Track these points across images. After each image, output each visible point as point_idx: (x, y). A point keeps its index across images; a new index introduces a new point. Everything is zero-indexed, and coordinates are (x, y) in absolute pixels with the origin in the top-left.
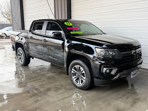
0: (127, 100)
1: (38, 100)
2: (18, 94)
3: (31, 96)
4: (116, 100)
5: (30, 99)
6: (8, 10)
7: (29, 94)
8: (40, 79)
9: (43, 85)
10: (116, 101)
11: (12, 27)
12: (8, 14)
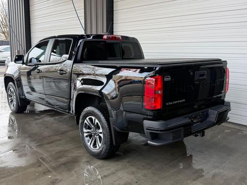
0: (213, 182)
1: (56, 180)
2: (20, 168)
3: (45, 173)
4: (194, 180)
5: (42, 178)
6: (3, 16)
7: (40, 169)
8: (59, 140)
9: (66, 151)
10: (195, 182)
11: (9, 46)
12: (3, 24)
